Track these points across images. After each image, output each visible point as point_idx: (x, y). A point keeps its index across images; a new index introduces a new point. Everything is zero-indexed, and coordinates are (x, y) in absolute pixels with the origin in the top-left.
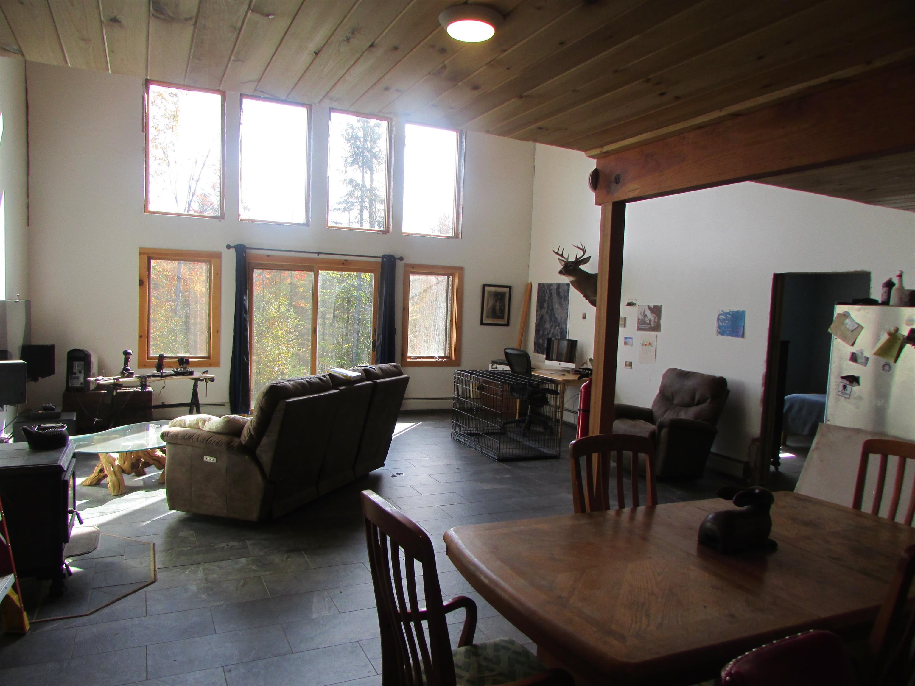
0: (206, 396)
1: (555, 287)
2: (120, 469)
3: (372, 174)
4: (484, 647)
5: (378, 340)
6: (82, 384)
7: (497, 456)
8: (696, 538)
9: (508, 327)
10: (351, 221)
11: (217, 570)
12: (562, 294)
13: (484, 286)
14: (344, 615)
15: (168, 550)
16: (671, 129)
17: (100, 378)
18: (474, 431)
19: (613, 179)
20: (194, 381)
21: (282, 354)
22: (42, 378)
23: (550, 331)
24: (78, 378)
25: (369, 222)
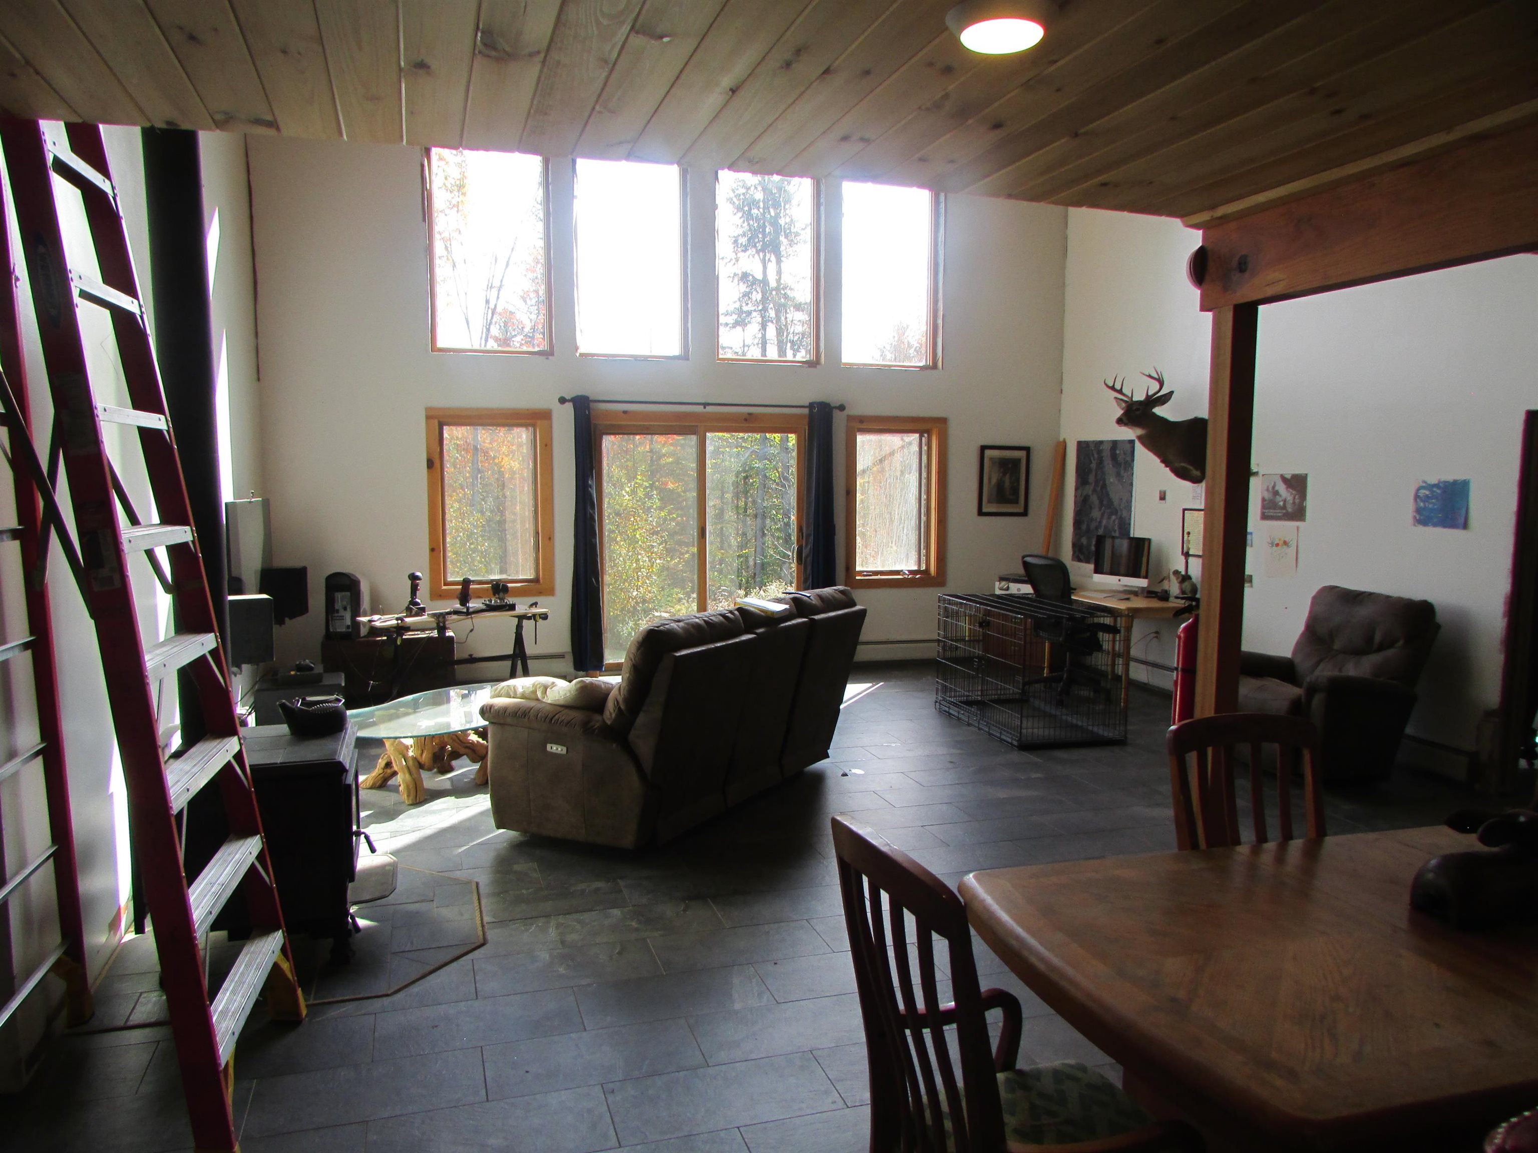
0: (536, 643)
1: (1106, 448)
2: (417, 764)
3: (779, 261)
4: (1037, 1075)
5: (807, 545)
6: (348, 627)
7: (1018, 741)
8: (1406, 898)
9: (1026, 518)
10: (746, 343)
11: (578, 927)
12: (1120, 459)
13: (983, 448)
14: (783, 1006)
15: (499, 894)
16: (1351, 169)
17: (376, 617)
18: (977, 696)
19: (1235, 262)
20: (517, 619)
21: (643, 568)
22: (291, 618)
23: (1100, 522)
24: (342, 618)
25: (776, 343)
